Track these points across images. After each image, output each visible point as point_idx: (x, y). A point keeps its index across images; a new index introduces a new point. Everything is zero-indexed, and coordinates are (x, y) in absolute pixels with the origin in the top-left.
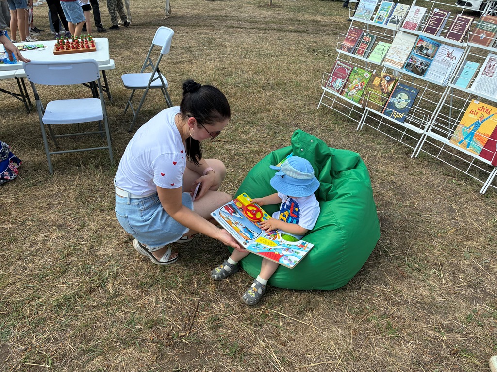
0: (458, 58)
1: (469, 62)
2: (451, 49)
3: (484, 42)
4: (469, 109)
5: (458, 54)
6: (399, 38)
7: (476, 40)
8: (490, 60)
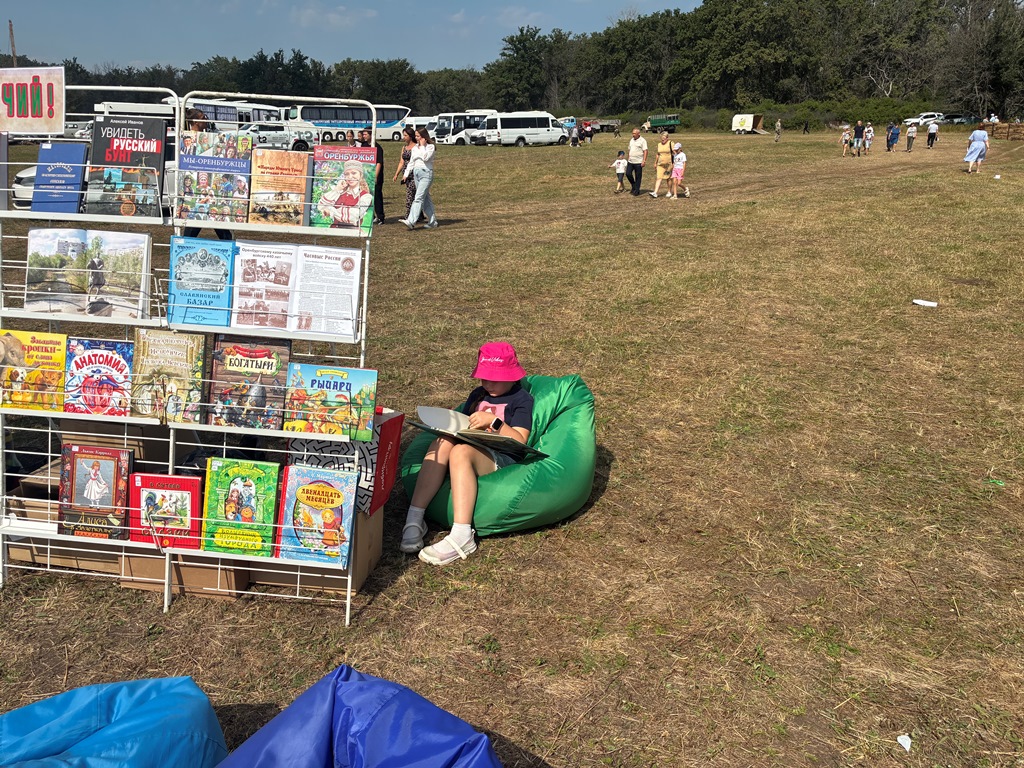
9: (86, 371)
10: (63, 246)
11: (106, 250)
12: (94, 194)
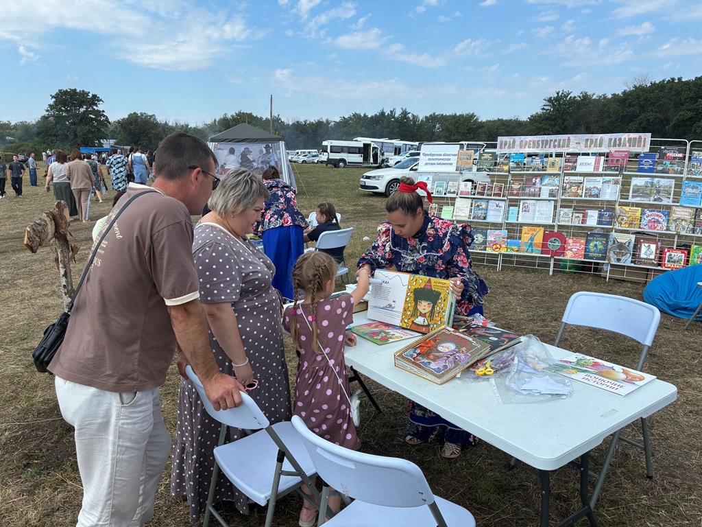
0: (503, 206)
1: (511, 208)
2: (497, 202)
3: (517, 195)
4: (523, 232)
5: (502, 204)
6: (458, 202)
7: (512, 194)
8: (523, 204)
9: (649, 218)
10: (647, 182)
11: (661, 184)
12: (660, 168)
